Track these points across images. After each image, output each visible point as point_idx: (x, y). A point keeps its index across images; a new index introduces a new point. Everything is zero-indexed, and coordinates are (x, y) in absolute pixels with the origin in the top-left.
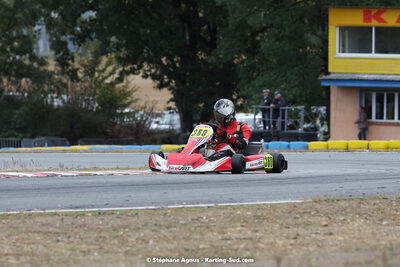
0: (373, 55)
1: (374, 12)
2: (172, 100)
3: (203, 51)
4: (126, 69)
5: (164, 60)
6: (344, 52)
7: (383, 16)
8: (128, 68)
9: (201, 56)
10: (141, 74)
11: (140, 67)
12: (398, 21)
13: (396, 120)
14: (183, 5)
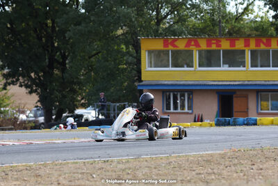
0: (171, 69)
1: (170, 41)
2: (39, 101)
3: (57, 68)
4: (8, 81)
5: (32, 75)
6: (151, 67)
7: (176, 43)
8: (9, 81)
9: (56, 72)
10: (18, 85)
11: (18, 80)
12: (186, 46)
13: (186, 110)
14: (43, 39)
